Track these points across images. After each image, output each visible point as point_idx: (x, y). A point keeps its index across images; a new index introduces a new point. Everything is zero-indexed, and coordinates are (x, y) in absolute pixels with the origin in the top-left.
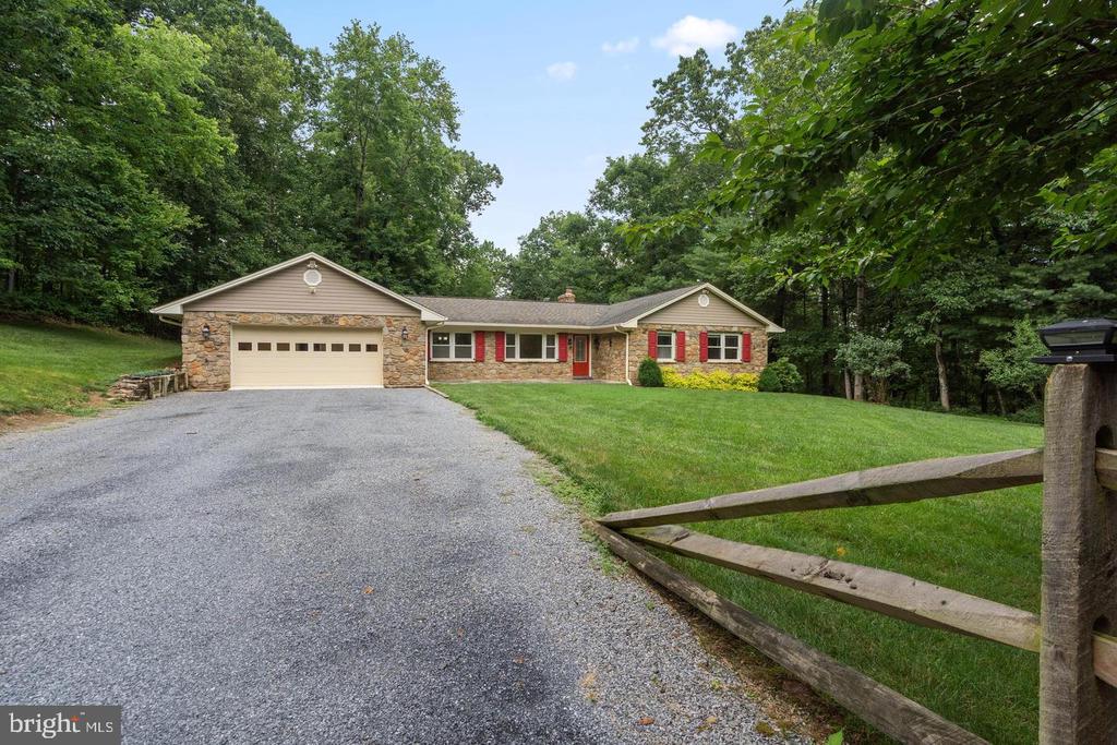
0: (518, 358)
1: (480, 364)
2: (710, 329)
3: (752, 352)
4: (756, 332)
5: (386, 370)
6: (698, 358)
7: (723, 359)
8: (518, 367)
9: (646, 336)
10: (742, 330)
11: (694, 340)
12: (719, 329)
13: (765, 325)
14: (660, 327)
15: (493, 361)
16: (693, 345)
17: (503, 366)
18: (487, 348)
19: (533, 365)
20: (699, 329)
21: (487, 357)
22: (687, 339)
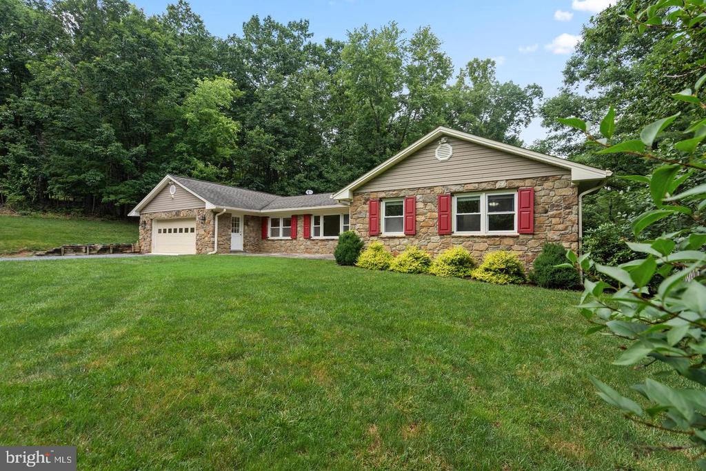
0: (322, 237)
1: (294, 241)
2: (454, 189)
3: (541, 218)
4: (548, 185)
5: (197, 244)
6: (436, 230)
7: (484, 230)
8: (320, 244)
9: (366, 207)
10: (517, 184)
11: (430, 206)
12: (471, 187)
13: (568, 171)
14: (383, 195)
15: (302, 239)
16: (427, 213)
17: (309, 243)
18: (299, 229)
19: (331, 242)
20: (438, 191)
21: (298, 236)
22: (420, 205)
